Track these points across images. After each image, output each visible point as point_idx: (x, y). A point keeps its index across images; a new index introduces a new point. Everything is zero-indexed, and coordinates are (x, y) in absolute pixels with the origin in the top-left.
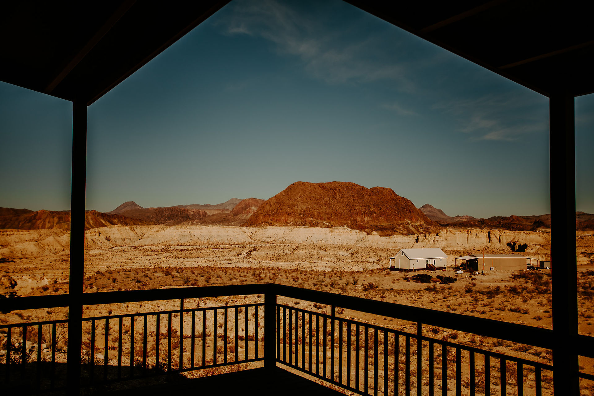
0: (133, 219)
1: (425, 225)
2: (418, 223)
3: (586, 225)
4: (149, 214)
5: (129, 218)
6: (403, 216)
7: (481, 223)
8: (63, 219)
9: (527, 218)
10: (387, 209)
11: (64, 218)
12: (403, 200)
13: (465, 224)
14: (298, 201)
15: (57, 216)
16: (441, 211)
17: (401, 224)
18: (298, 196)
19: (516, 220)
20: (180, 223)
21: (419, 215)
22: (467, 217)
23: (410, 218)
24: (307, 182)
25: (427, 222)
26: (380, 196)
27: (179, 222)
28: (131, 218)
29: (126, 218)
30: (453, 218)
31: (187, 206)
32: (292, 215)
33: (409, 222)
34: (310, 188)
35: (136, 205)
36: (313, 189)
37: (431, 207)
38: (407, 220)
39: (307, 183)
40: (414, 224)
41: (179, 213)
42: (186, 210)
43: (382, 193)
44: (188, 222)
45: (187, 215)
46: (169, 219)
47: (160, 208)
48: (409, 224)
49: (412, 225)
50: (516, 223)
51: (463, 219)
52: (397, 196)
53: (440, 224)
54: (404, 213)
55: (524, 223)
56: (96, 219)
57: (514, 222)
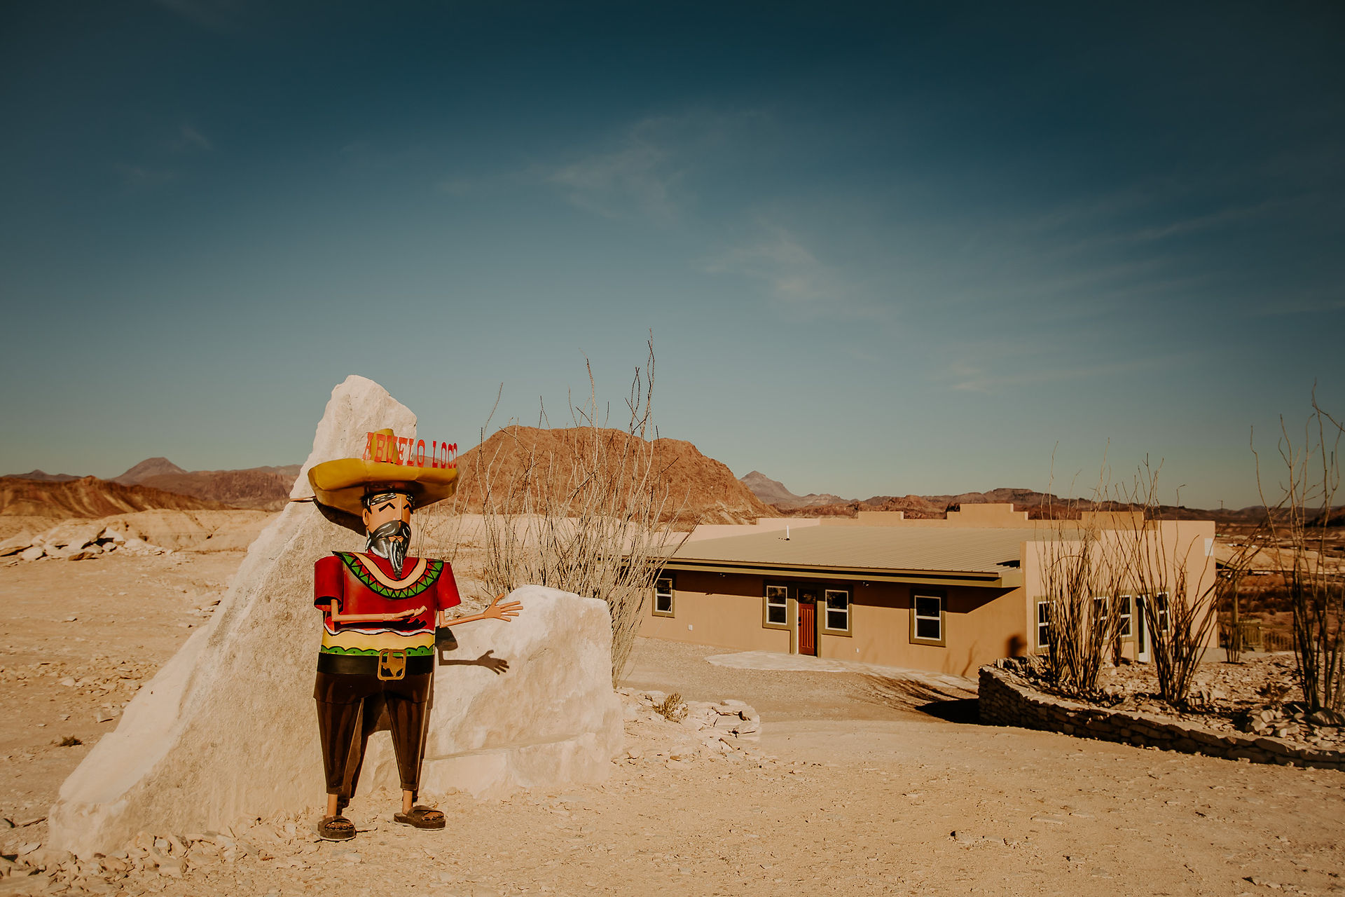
0: (175, 495)
1: (752, 512)
2: (740, 509)
3: (1034, 513)
4: (199, 485)
5: (166, 493)
6: (712, 494)
7: (853, 508)
8: (25, 494)
9: (935, 500)
10: (683, 481)
11: (27, 491)
12: (713, 464)
13: (825, 510)
14: (513, 464)
15: (12, 487)
16: (780, 486)
17: (708, 510)
18: (512, 455)
19: (915, 503)
20: (266, 503)
21: (742, 494)
22: (828, 497)
23: (726, 499)
24: (529, 427)
25: (757, 507)
26: (669, 456)
27: (266, 501)
28: (172, 494)
29: (159, 493)
30: (803, 499)
31: (279, 468)
32: (501, 490)
33: (724, 506)
34: (535, 438)
35: (170, 465)
36: (541, 440)
37: (762, 477)
38: (719, 503)
39: (531, 428)
40: (732, 510)
41: (264, 482)
42: (279, 477)
43: (674, 451)
44: (283, 502)
45: (282, 487)
46: (243, 494)
47: (224, 473)
48: (723, 510)
49: (728, 513)
50: (915, 508)
51: (821, 499)
52: (702, 456)
53: (780, 511)
54: (713, 489)
55: (930, 510)
56: (96, 495)
57: (912, 508)
